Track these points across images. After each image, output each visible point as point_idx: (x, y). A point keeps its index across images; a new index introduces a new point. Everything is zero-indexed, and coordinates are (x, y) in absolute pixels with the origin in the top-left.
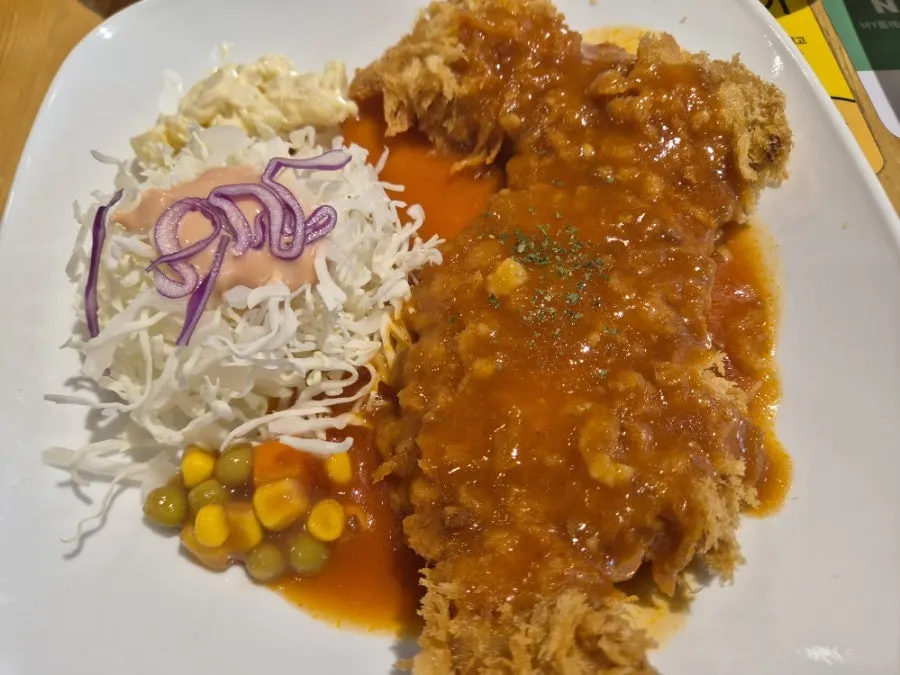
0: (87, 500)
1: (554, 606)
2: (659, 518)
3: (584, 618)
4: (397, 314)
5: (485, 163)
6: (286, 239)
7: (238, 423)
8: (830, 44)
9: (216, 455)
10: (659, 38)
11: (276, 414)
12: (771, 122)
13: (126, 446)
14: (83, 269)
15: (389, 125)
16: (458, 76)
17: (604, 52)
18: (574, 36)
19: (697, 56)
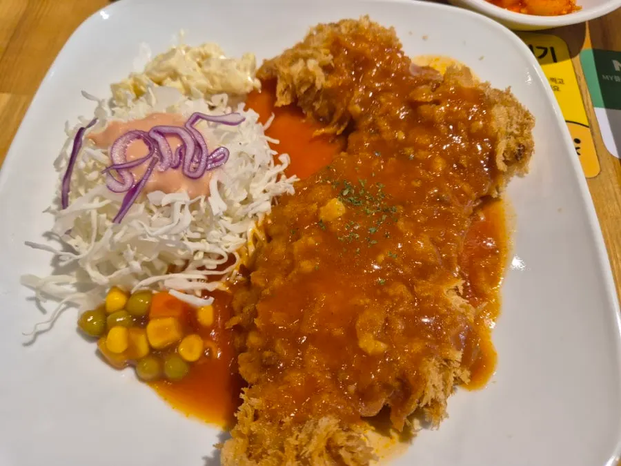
0: (43, 311)
1: (317, 424)
2: (398, 379)
3: (334, 434)
4: (260, 223)
5: (336, 133)
6: (194, 164)
7: (146, 276)
8: (580, 87)
9: (128, 295)
10: (460, 69)
11: (171, 275)
12: (522, 135)
13: (74, 280)
14: (64, 164)
15: (278, 99)
16: (327, 75)
17: (424, 72)
18: (406, 60)
19: (482, 85)
